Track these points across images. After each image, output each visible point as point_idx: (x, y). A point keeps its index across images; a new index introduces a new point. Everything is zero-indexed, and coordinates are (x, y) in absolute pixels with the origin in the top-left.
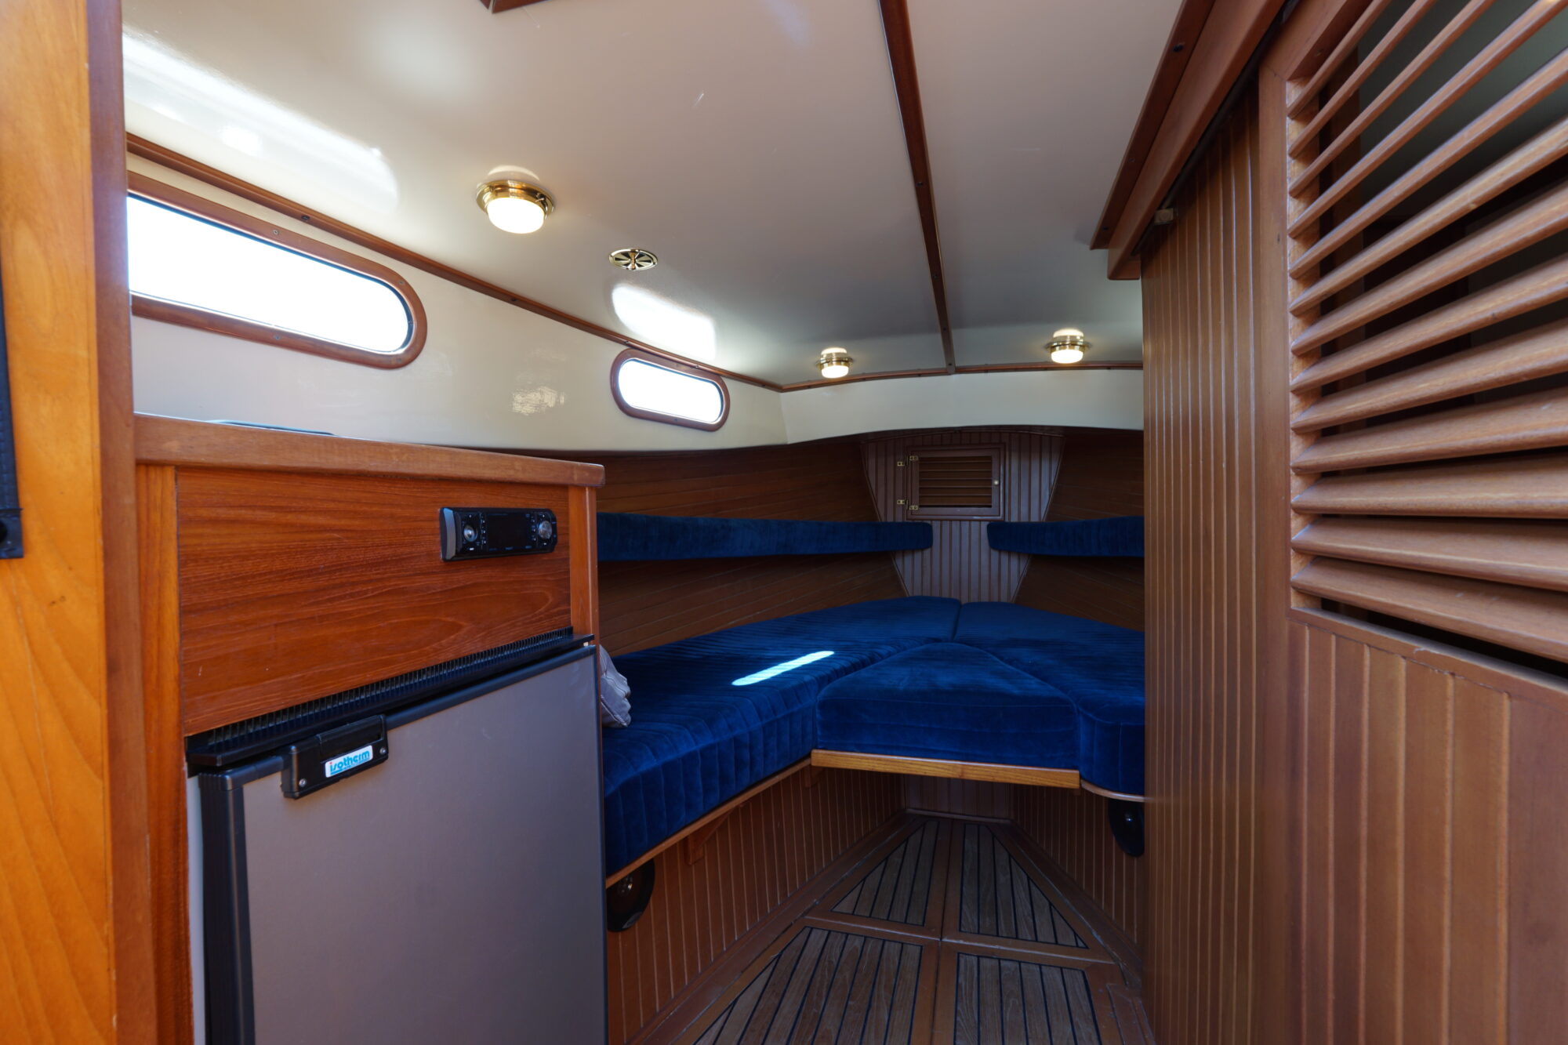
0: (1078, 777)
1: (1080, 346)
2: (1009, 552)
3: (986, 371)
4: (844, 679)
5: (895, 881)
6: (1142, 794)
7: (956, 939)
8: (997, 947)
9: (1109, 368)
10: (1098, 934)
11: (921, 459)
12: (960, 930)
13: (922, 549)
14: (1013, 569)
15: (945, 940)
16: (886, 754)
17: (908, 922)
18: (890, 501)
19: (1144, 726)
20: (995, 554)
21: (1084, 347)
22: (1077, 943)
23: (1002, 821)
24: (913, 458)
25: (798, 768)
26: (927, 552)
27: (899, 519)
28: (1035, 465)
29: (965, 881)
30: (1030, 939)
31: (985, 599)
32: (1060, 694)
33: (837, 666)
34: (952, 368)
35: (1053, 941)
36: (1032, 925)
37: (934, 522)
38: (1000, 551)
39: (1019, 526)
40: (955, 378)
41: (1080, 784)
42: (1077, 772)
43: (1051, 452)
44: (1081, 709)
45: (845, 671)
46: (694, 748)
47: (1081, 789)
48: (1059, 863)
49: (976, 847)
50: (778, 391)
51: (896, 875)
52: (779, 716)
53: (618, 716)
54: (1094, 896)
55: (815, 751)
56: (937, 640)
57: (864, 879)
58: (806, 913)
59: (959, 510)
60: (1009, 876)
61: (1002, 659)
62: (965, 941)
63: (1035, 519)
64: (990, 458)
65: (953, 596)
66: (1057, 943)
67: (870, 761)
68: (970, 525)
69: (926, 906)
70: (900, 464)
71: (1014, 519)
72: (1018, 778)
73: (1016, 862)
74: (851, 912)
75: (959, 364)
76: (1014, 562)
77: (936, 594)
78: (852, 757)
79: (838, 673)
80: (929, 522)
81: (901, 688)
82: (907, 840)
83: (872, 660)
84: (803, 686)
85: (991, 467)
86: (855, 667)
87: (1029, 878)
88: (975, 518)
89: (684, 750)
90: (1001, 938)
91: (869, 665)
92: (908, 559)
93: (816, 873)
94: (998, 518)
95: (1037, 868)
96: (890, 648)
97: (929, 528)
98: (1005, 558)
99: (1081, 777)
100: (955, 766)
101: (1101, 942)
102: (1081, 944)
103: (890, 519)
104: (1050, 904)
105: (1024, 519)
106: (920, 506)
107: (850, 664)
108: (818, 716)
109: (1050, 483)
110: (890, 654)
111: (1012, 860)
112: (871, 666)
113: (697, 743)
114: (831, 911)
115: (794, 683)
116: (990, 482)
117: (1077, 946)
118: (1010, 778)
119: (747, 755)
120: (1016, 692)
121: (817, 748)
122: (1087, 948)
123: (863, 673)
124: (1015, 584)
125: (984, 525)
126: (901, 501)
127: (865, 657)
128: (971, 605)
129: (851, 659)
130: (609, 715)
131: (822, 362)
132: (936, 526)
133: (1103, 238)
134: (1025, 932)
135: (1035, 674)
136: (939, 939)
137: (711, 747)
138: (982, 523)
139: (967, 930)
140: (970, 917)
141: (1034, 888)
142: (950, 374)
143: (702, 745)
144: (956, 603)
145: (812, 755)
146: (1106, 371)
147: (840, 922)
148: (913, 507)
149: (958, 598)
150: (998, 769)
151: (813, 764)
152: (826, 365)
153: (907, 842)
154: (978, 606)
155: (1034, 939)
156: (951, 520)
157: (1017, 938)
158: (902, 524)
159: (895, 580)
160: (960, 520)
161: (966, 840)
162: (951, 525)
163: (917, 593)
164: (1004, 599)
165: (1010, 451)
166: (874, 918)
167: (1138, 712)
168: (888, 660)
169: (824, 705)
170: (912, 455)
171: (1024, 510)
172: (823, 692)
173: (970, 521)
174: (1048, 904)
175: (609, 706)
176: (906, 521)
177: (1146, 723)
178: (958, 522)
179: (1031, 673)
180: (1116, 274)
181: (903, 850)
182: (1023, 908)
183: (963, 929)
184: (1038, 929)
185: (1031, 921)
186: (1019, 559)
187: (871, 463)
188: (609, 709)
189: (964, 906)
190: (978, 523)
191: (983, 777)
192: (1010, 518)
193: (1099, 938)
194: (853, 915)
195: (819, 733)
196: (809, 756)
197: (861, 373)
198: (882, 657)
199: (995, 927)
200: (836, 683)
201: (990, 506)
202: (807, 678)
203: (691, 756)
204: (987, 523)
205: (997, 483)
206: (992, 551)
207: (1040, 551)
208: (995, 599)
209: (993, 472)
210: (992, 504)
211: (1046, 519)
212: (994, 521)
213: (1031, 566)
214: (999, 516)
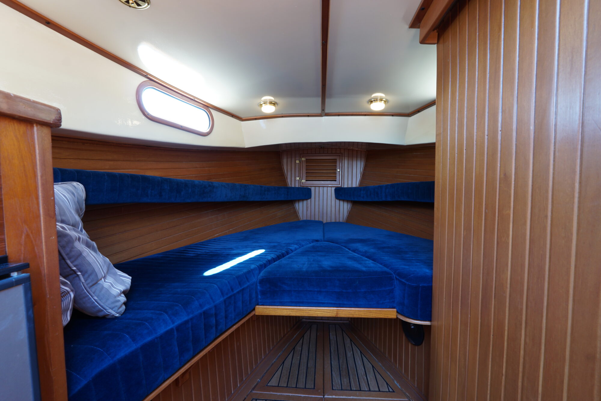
0: (396, 312)
1: (384, 101)
2: (344, 200)
3: (339, 115)
4: (272, 265)
5: (299, 362)
6: (430, 321)
7: (331, 395)
8: (352, 397)
9: (393, 115)
10: (397, 382)
11: (306, 160)
12: (333, 389)
13: (307, 199)
14: (345, 208)
15: (326, 396)
16: (296, 306)
17: (306, 387)
18: (293, 179)
19: (432, 286)
20: (338, 201)
21: (386, 102)
22: (389, 390)
23: (345, 322)
24: (303, 159)
25: (247, 318)
26: (309, 201)
27: (297, 186)
28: (355, 163)
29: (332, 357)
30: (367, 390)
31: (333, 221)
32: (385, 269)
33: (269, 258)
34: (324, 113)
35: (377, 390)
36: (366, 380)
37: (312, 187)
38: (340, 200)
39: (348, 189)
40: (325, 119)
41: (397, 316)
42: (395, 310)
43: (361, 157)
44: (397, 277)
45: (274, 260)
46: (171, 326)
47: (397, 318)
48: (374, 343)
49: (335, 337)
50: (240, 121)
51: (299, 358)
52: (235, 292)
53: (110, 311)
54: (392, 361)
55: (257, 307)
56: (317, 241)
57: (283, 362)
58: (253, 389)
59: (322, 182)
60: (352, 352)
61: (349, 249)
62: (336, 396)
63: (354, 186)
64: (336, 159)
65: (320, 220)
66: (379, 391)
67: (288, 310)
68: (327, 189)
69: (315, 376)
70: (298, 162)
71: (346, 186)
72: (365, 315)
73: (354, 343)
74: (277, 385)
75: (327, 111)
76: (346, 204)
77: (313, 219)
78: (278, 309)
79: (270, 262)
80: (310, 187)
81: (304, 269)
82: (303, 336)
83: (288, 253)
84: (250, 272)
85: (336, 164)
86: (279, 258)
87: (361, 352)
88: (329, 186)
89: (162, 330)
90: (353, 391)
91: (286, 256)
92: (301, 204)
93: (259, 363)
94: (339, 186)
95: (363, 346)
96: (296, 246)
97: (310, 190)
98: (342, 203)
99: (397, 312)
100: (333, 310)
101: (399, 387)
102: (391, 390)
103: (293, 186)
104: (373, 367)
105: (350, 186)
106: (306, 180)
107: (276, 256)
108: (259, 287)
109: (360, 171)
110: (296, 249)
111: (352, 342)
112: (287, 256)
113: (173, 323)
114: (267, 385)
115: (245, 271)
116: (336, 170)
117: (389, 391)
118: (361, 315)
119: (213, 321)
120: (364, 269)
121: (258, 305)
122: (394, 392)
123: (283, 261)
124: (346, 214)
125: (333, 189)
126: (298, 178)
127: (284, 251)
128: (327, 223)
129: (276, 253)
130: (102, 311)
131: (261, 103)
132: (313, 189)
133: (416, 22)
134: (364, 387)
135: (369, 257)
136: (322, 397)
137: (186, 322)
138: (332, 188)
139: (336, 389)
140: (337, 379)
141: (364, 358)
142: (322, 116)
143: (178, 322)
144: (321, 222)
145: (256, 309)
146: (391, 117)
147: (272, 393)
148: (303, 181)
149: (322, 220)
150: (355, 311)
151: (256, 314)
152: (263, 105)
153: (303, 337)
154: (331, 223)
155: (369, 390)
156: (319, 187)
157: (360, 390)
158: (298, 188)
159: (295, 213)
160: (323, 187)
161: (330, 334)
162: (319, 189)
163: (305, 219)
164: (341, 220)
165: (344, 157)
166: (289, 387)
167: (429, 279)
168: (295, 252)
169: (262, 282)
170: (303, 158)
171: (350, 182)
172: (262, 274)
173: (327, 187)
174: (372, 367)
175: (102, 304)
176: (300, 187)
177: (434, 285)
178: (322, 187)
179: (367, 257)
180: (423, 41)
181: (302, 342)
182: (361, 371)
183: (334, 388)
184: (369, 383)
185: (366, 378)
186: (348, 204)
187: (285, 161)
188: (102, 306)
189: (333, 373)
190: (331, 188)
191: (348, 315)
192: (344, 186)
193: (398, 385)
194: (278, 387)
195: (259, 297)
196: (254, 309)
197: (281, 113)
198: (292, 251)
199: (349, 384)
200: (269, 268)
201: (336, 181)
202: (253, 266)
203: (169, 333)
204: (335, 188)
205: (339, 170)
206: (337, 200)
207: (356, 199)
208: (338, 221)
209: (337, 166)
210: (337, 180)
211: (359, 186)
212: (337, 187)
213: (352, 206)
214: (340, 185)
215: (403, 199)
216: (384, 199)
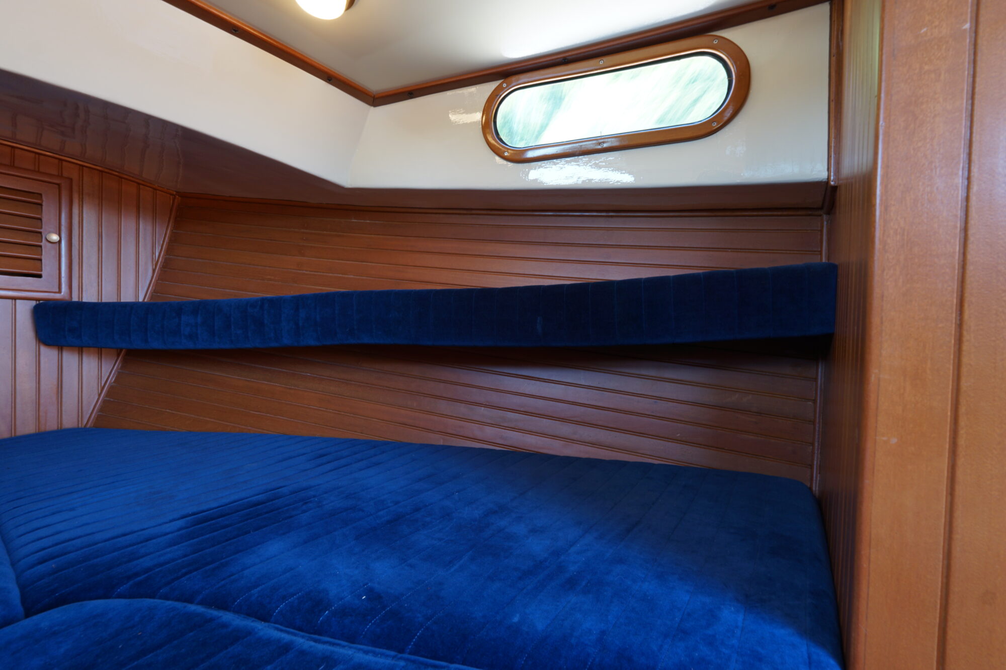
2: (80, 348)
14: (88, 374)
20: (49, 355)
38: (60, 347)
63: (128, 298)
76: (90, 362)
85: (41, 214)
88: (7, 293)
94: (57, 295)
98: (70, 359)
105: (109, 297)
116: (40, 234)
124: (93, 399)
125: (26, 307)
138: (20, 302)
164: (69, 422)
165: (81, 191)
171: (109, 283)
186: (100, 359)
190: (12, 302)
192: (80, 297)
201: (40, 276)
204: (34, 303)
205: (55, 237)
206: (44, 349)
207: (138, 344)
208: (51, 425)
209: (44, 220)
210: (44, 273)
211: (152, 297)
212: (47, 301)
213: (123, 367)
214: (60, 292)
215: (366, 340)
216: (286, 341)
